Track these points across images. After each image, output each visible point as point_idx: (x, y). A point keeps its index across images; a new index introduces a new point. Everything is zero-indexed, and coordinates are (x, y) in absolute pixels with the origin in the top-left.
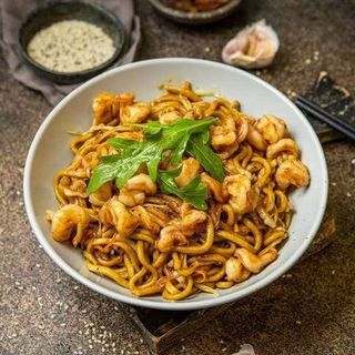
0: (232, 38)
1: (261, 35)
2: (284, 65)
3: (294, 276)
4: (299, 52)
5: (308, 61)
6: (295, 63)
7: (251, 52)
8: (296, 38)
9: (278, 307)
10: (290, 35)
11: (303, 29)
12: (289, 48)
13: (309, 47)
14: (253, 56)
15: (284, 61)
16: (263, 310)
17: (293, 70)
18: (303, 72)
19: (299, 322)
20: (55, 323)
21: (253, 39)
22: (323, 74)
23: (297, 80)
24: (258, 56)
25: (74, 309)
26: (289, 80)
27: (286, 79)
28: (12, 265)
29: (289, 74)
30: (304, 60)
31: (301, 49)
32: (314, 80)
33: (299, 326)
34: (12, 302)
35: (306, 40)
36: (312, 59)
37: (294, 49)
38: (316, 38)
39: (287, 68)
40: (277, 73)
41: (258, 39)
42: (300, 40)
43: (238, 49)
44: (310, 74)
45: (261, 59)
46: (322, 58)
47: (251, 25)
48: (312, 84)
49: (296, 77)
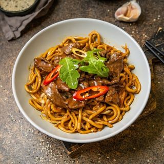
1: (133, 7)
2: (143, 21)
3: (135, 126)
4: (151, 15)
5: (155, 20)
6: (149, 20)
7: (128, 15)
8: (150, 7)
9: (126, 140)
10: (148, 6)
11: (154, 3)
12: (147, 12)
13: (156, 13)
14: (128, 17)
15: (143, 19)
17: (147, 24)
18: (151, 25)
19: (134, 149)
20: (27, 139)
21: (129, 8)
22: (160, 28)
23: (148, 29)
24: (131, 17)
25: (36, 133)
26: (145, 29)
27: (143, 28)
28: (11, 109)
29: (145, 25)
30: (153, 19)
31: (152, 13)
32: (156, 29)
34: (10, 127)
35: (154, 9)
36: (157, 19)
38: (160, 8)
39: (144, 23)
40: (140, 24)
41: (132, 8)
42: (152, 8)
43: (122, 13)
44: (155, 26)
45: (132, 19)
46: (161, 19)
47: (129, 1)
48: (155, 31)
49: (148, 28)
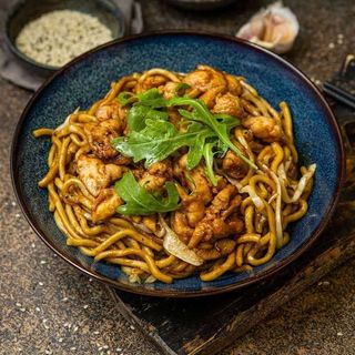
0: (244, 23)
1: (278, 18)
2: (306, 50)
3: (331, 283)
4: (322, 36)
5: (332, 46)
6: (317, 48)
7: (267, 37)
8: (316, 20)
9: (315, 318)
10: (310, 17)
11: (323, 10)
12: (310, 31)
13: (331, 31)
14: (270, 41)
15: (304, 47)
16: (300, 322)
17: (315, 56)
18: (326, 58)
21: (268, 23)
22: (350, 57)
23: (320, 67)
24: (276, 42)
25: (85, 331)
26: (312, 67)
27: (308, 66)
28: (12, 285)
29: (311, 60)
30: (327, 45)
31: (323, 32)
32: (339, 66)
33: (341, 338)
34: (13, 326)
35: (327, 22)
36: (336, 43)
37: (315, 32)
38: (338, 20)
39: (308, 54)
40: (298, 60)
41: (275, 23)
42: (320, 22)
43: (253, 34)
44: (334, 60)
45: (279, 45)
46: (347, 42)
47: (266, 8)
48: (337, 70)
49: (319, 63)
